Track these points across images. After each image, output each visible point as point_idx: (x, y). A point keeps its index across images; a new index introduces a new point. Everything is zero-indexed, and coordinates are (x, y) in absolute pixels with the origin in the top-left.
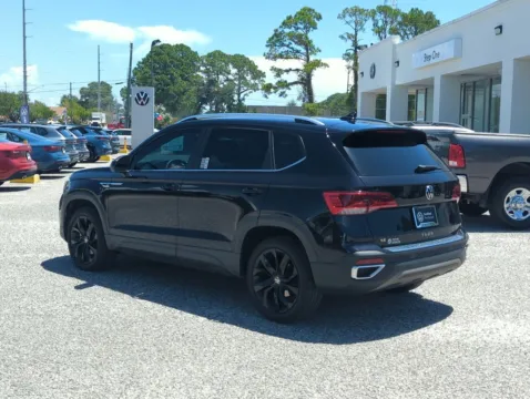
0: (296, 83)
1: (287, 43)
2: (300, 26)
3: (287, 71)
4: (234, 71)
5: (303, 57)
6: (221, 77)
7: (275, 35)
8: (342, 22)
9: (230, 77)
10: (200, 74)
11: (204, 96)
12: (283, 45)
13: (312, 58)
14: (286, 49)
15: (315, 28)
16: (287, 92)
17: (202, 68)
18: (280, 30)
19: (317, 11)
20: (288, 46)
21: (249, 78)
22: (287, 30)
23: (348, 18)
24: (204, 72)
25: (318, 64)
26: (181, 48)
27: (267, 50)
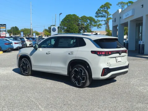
0: (104, 24)
1: (101, 13)
2: (105, 8)
3: (102, 21)
4: (89, 21)
5: (106, 17)
6: (85, 23)
7: (98, 11)
8: (118, 6)
9: (88, 23)
10: (79, 22)
11: (80, 29)
12: (100, 13)
13: (109, 17)
14: (101, 14)
15: (110, 8)
16: (101, 27)
17: (80, 21)
18: (100, 9)
19: (110, 3)
20: (102, 14)
21: (93, 23)
22: (102, 9)
23: (120, 5)
24: (80, 22)
25: (110, 18)
26: (74, 15)
27: (96, 15)
